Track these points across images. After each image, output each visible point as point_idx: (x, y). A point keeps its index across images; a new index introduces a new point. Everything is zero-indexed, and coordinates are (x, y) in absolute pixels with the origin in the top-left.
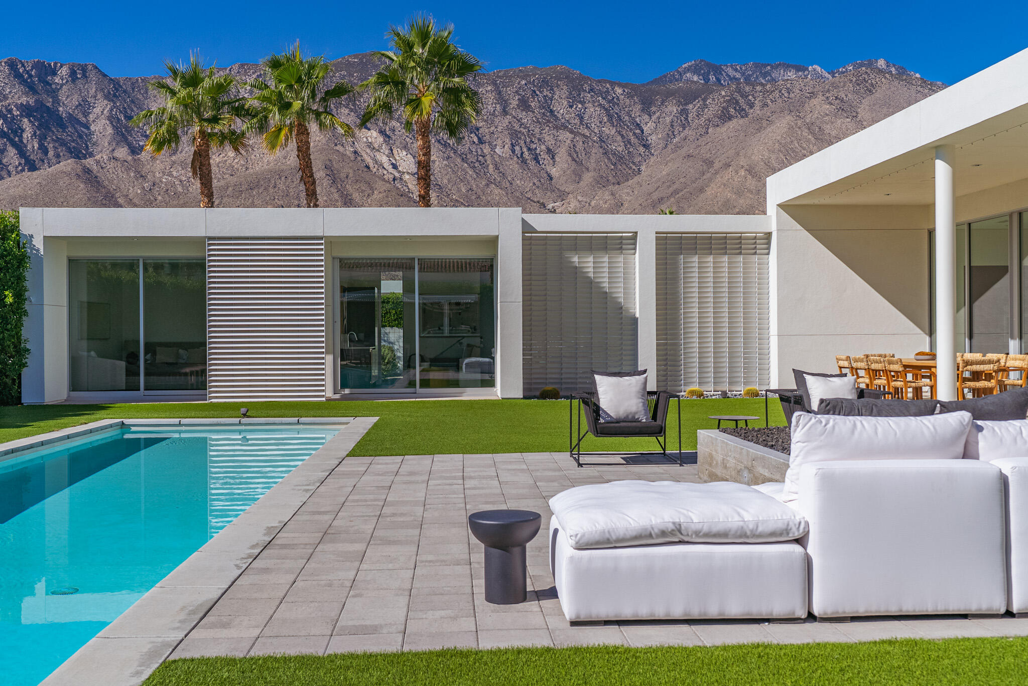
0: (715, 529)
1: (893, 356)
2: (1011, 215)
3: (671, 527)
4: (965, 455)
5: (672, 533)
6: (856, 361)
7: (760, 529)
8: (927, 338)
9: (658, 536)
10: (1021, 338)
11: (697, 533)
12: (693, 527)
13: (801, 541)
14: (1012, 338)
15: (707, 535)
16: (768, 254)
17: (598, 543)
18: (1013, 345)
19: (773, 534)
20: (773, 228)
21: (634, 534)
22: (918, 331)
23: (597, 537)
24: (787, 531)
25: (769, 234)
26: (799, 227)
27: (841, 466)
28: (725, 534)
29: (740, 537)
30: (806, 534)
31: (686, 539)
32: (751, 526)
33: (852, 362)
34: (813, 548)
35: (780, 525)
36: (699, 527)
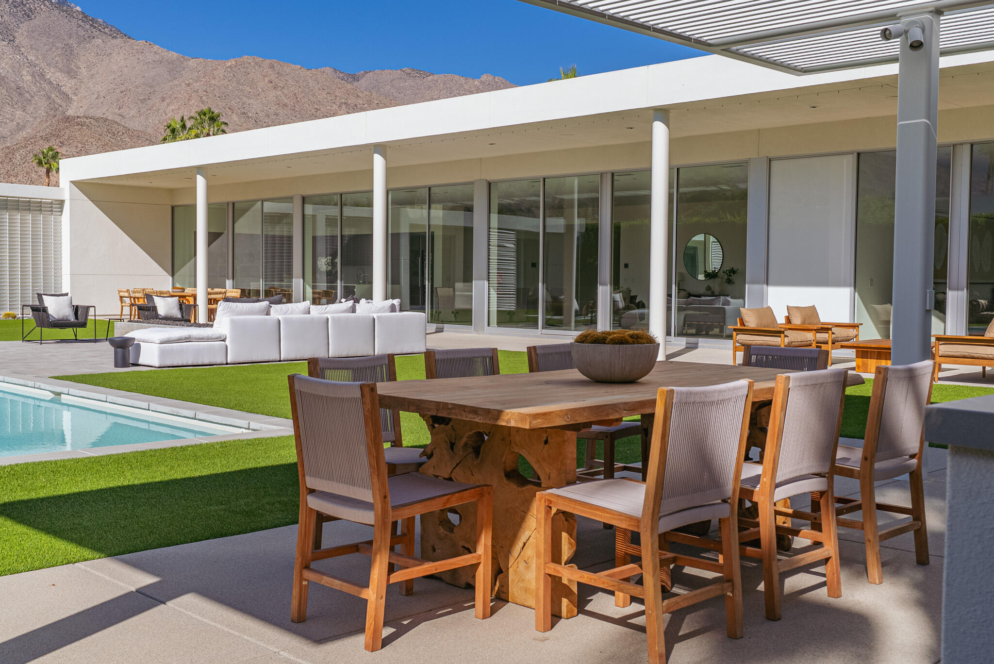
0: (200, 337)
1: (152, 289)
2: (228, 204)
3: (188, 336)
4: (267, 315)
5: (188, 338)
6: (134, 292)
7: (213, 337)
8: (171, 278)
9: (184, 339)
10: (233, 279)
11: (195, 338)
12: (194, 336)
13: (224, 340)
14: (228, 279)
15: (198, 339)
16: (61, 215)
17: (167, 342)
18: (229, 283)
19: (217, 338)
20: (66, 196)
21: (176, 338)
22: (166, 273)
23: (167, 340)
24: (221, 337)
25: (62, 202)
26: (86, 198)
27: (236, 317)
28: (202, 339)
29: (207, 339)
30: (226, 338)
31: (191, 340)
32: (211, 336)
33: (131, 293)
34: (228, 342)
35: (219, 335)
36: (196, 336)
